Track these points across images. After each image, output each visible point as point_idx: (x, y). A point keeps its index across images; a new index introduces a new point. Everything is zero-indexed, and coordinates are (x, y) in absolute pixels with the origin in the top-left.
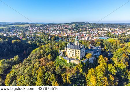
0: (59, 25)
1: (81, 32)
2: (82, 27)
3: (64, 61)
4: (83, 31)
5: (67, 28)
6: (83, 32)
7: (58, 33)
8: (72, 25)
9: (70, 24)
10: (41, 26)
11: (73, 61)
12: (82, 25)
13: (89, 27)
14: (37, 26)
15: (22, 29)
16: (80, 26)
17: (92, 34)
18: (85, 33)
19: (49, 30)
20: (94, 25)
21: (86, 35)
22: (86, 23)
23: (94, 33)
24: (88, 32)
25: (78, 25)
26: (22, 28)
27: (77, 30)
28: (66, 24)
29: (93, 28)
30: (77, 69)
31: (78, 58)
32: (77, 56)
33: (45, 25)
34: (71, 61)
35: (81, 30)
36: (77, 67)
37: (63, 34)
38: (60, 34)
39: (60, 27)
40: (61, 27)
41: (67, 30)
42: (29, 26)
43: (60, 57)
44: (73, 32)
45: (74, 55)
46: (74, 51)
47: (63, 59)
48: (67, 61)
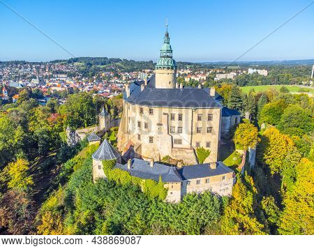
1: (104, 79)
3: (139, 191)
4: (110, 78)
5: (62, 72)
6: (113, 81)
7: (37, 85)
8: (76, 64)
9: (70, 62)
11: (202, 180)
12: (102, 64)
13: (120, 68)
16: (98, 66)
18: (118, 81)
20: (132, 65)
21: (121, 87)
22: (111, 60)
24: (124, 78)
25: (91, 65)
27: (93, 75)
28: (57, 61)
29: (132, 71)
31: (208, 153)
32: (203, 145)
34: (193, 181)
35: (103, 74)
37: (55, 85)
38: (44, 87)
39: (38, 68)
40: (44, 69)
41: (64, 76)
43: (99, 167)
44: (83, 79)
45: (180, 142)
46: (180, 118)
47: (121, 175)
48: (169, 193)
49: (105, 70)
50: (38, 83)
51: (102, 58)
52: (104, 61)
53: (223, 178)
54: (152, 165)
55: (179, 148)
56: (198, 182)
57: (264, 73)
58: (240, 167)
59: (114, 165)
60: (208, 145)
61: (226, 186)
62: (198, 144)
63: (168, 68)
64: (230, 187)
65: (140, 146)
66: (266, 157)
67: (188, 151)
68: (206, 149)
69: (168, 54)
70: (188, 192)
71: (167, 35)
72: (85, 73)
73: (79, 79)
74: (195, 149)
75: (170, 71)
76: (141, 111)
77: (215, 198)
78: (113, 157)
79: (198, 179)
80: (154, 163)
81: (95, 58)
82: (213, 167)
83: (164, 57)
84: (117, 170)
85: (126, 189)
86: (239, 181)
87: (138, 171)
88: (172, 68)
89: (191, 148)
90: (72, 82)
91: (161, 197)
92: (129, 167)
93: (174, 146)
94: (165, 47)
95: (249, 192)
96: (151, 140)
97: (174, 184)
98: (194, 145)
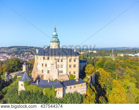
1: (26, 55)
4: (29, 55)
5: (4, 53)
6: (30, 56)
8: (12, 49)
9: (9, 48)
11: (73, 86)
12: (25, 49)
16: (23, 50)
18: (33, 56)
22: (30, 47)
25: (20, 49)
27: (20, 54)
32: (72, 73)
34: (68, 87)
35: (26, 53)
43: (22, 85)
44: (16, 56)
45: (62, 72)
46: (62, 61)
47: (33, 88)
48: (57, 93)
49: (26, 51)
51: (25, 46)
52: (26, 48)
53: (82, 85)
54: (49, 82)
55: (61, 75)
56: (71, 88)
57: (95, 52)
58: (89, 82)
59: (30, 83)
60: (74, 73)
61: (83, 90)
62: (70, 73)
63: (56, 42)
64: (85, 90)
65: (43, 76)
66: (99, 81)
67: (66, 76)
68: (74, 75)
69: (56, 37)
70: (66, 93)
71: (55, 29)
72: (17, 53)
73: (13, 56)
74: (69, 75)
75: (56, 43)
76: (44, 58)
77: (79, 95)
78: (29, 80)
79: (71, 86)
80: (50, 81)
81: (22, 47)
82: (77, 81)
83: (54, 38)
84: (31, 86)
85: (36, 94)
86: (89, 87)
87: (42, 85)
88: (58, 42)
89: (67, 74)
90: (10, 57)
91: (53, 96)
92: (37, 84)
93: (59, 74)
94: (54, 34)
95: (94, 92)
96: (48, 72)
97: (60, 89)
98: (68, 73)
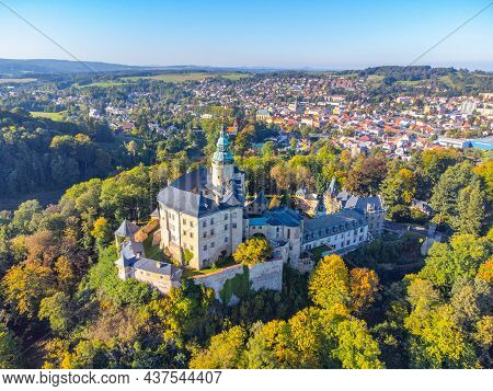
0: (312, 77)
2: (411, 89)
5: (341, 92)
9: (362, 74)
10: (245, 79)
12: (414, 79)
13: (444, 86)
14: (229, 82)
15: (171, 90)
16: (403, 83)
17: (442, 123)
19: (264, 96)
20: (471, 81)
21: (408, 127)
22: (434, 71)
23: (453, 117)
24: (427, 109)
26: (171, 85)
27: (381, 100)
28: (346, 72)
29: (460, 94)
30: (154, 318)
31: (191, 255)
32: (188, 247)
33: (260, 76)
34: (139, 271)
35: (399, 100)
36: (156, 307)
37: (310, 116)
38: (296, 117)
39: (313, 85)
40: (321, 86)
41: (341, 98)
42: (201, 78)
50: (294, 110)
52: (420, 73)
62: (185, 245)
68: (191, 251)
74: (184, 248)
98: (182, 245)
